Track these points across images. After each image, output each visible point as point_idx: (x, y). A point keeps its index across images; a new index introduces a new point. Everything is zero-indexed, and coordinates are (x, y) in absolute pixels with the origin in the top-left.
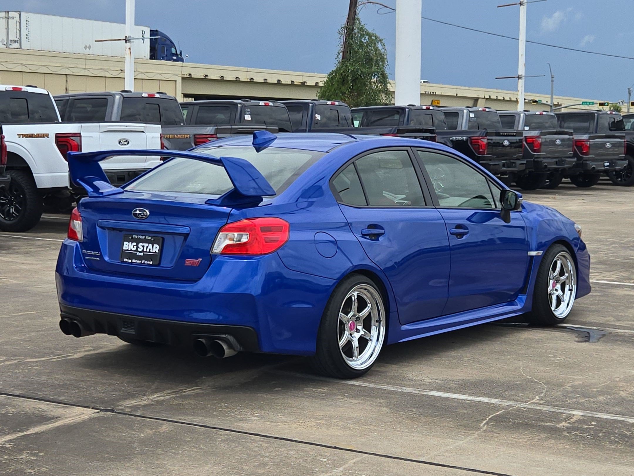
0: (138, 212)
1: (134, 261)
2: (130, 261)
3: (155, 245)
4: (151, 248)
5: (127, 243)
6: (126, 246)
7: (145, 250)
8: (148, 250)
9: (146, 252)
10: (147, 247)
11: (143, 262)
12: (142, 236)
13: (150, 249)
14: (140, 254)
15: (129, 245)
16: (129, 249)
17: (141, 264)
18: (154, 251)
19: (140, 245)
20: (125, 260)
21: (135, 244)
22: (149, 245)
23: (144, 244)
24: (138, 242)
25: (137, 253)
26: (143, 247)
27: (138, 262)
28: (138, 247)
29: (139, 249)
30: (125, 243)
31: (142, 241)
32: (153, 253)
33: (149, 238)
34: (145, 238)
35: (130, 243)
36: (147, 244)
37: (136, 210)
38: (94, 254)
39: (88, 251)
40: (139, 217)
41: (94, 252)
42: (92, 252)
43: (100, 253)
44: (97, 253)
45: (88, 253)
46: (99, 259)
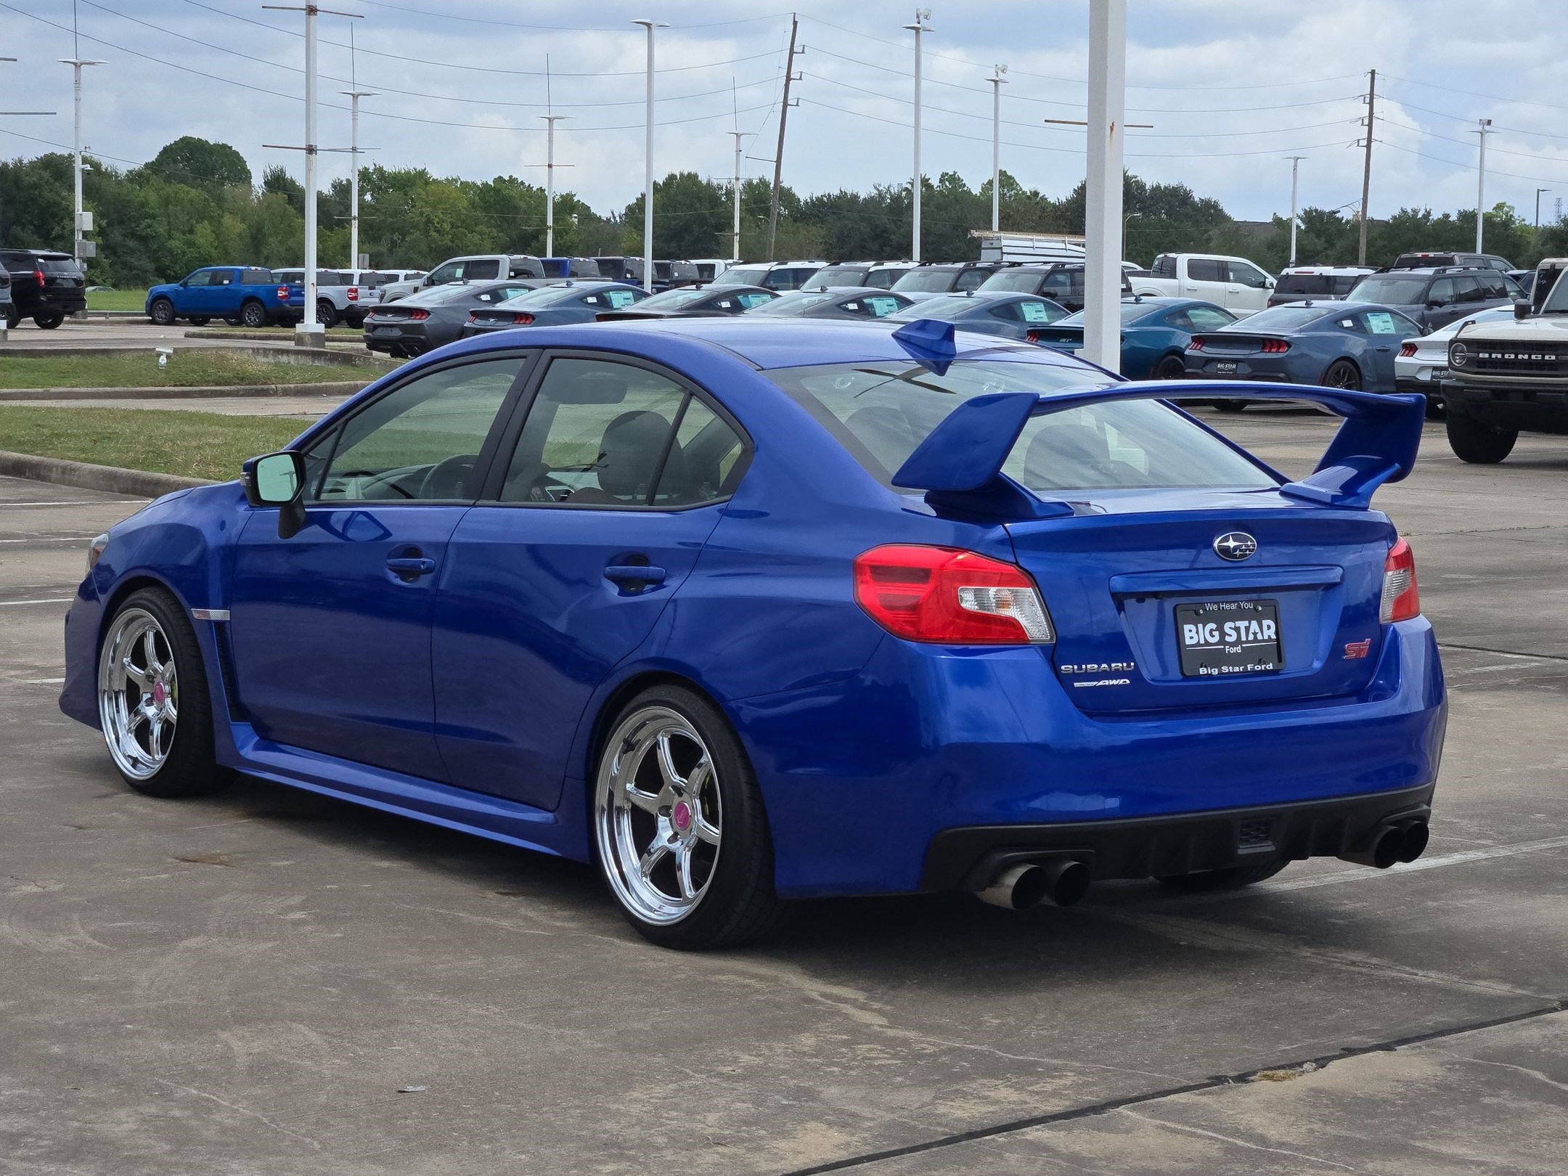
0: (1231, 544)
1: (1225, 669)
2: (1215, 672)
3: (1266, 623)
4: (1258, 630)
5: (1192, 627)
6: (1191, 634)
7: (1243, 638)
8: (1251, 637)
9: (1248, 642)
10: (1247, 629)
11: (1249, 667)
12: (1230, 602)
13: (1255, 634)
14: (1233, 650)
15: (1197, 632)
16: (1202, 642)
17: (1246, 674)
18: (1266, 638)
19: (1228, 626)
20: (1203, 671)
21: (1213, 626)
22: (1250, 623)
23: (1238, 624)
24: (1220, 621)
25: (1225, 648)
26: (1237, 629)
27: (1236, 669)
28: (1223, 634)
29: (1228, 639)
30: (1187, 627)
31: (1233, 617)
32: (1264, 641)
33: (1249, 605)
34: (1239, 607)
35: (1200, 626)
36: (1246, 623)
37: (1226, 539)
38: (1113, 669)
39: (1089, 666)
40: (1235, 556)
41: (1113, 665)
42: (1104, 665)
43: (1132, 664)
44: (1123, 667)
45: (1088, 671)
46: (1128, 682)
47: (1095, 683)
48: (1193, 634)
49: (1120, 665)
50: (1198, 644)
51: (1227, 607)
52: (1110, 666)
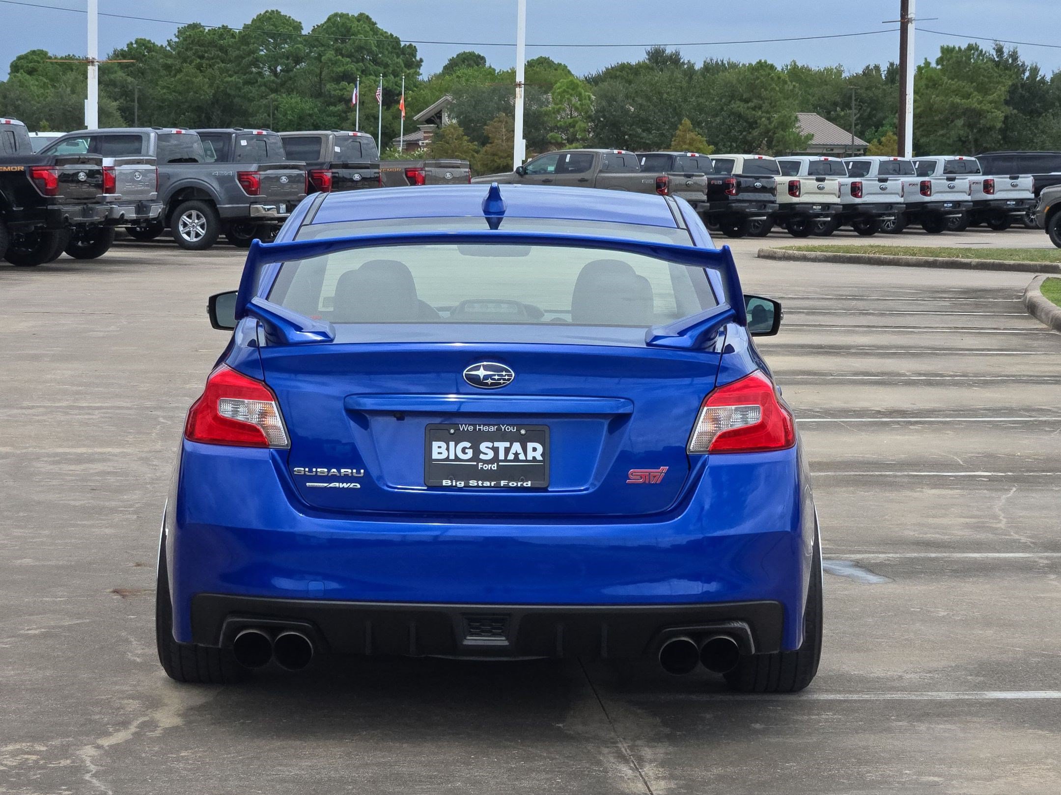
0: (482, 373)
1: (473, 483)
2: (461, 484)
3: (530, 445)
4: (520, 451)
5: (443, 445)
6: (440, 450)
7: (502, 456)
8: (511, 457)
9: (506, 460)
10: (507, 450)
11: (503, 483)
12: (489, 425)
13: (516, 454)
14: (487, 467)
15: (448, 449)
16: (452, 457)
17: (498, 489)
18: (530, 458)
19: (483, 447)
20: (446, 483)
21: (468, 445)
22: (511, 445)
23: (496, 444)
24: (476, 440)
25: (478, 464)
26: (496, 450)
27: (487, 484)
28: (477, 452)
29: (482, 456)
30: (435, 444)
31: (491, 437)
32: (527, 461)
33: (511, 429)
34: (499, 429)
35: (452, 444)
36: (507, 444)
37: (477, 368)
38: (342, 475)
39: (319, 470)
40: (487, 384)
41: (343, 471)
42: (334, 470)
43: (362, 471)
44: (352, 473)
45: (319, 474)
46: (359, 486)
47: (325, 485)
48: (443, 449)
49: (350, 471)
50: (447, 459)
51: (486, 428)
52: (339, 471)
